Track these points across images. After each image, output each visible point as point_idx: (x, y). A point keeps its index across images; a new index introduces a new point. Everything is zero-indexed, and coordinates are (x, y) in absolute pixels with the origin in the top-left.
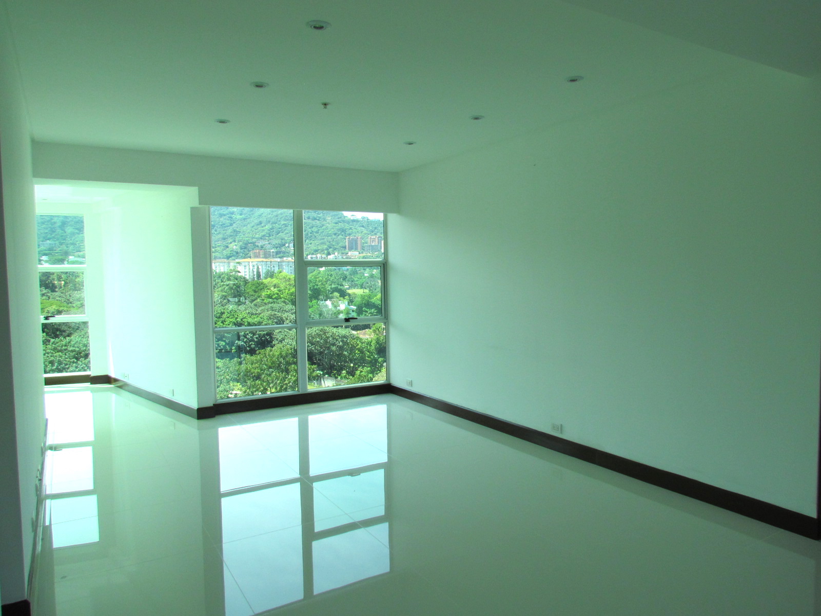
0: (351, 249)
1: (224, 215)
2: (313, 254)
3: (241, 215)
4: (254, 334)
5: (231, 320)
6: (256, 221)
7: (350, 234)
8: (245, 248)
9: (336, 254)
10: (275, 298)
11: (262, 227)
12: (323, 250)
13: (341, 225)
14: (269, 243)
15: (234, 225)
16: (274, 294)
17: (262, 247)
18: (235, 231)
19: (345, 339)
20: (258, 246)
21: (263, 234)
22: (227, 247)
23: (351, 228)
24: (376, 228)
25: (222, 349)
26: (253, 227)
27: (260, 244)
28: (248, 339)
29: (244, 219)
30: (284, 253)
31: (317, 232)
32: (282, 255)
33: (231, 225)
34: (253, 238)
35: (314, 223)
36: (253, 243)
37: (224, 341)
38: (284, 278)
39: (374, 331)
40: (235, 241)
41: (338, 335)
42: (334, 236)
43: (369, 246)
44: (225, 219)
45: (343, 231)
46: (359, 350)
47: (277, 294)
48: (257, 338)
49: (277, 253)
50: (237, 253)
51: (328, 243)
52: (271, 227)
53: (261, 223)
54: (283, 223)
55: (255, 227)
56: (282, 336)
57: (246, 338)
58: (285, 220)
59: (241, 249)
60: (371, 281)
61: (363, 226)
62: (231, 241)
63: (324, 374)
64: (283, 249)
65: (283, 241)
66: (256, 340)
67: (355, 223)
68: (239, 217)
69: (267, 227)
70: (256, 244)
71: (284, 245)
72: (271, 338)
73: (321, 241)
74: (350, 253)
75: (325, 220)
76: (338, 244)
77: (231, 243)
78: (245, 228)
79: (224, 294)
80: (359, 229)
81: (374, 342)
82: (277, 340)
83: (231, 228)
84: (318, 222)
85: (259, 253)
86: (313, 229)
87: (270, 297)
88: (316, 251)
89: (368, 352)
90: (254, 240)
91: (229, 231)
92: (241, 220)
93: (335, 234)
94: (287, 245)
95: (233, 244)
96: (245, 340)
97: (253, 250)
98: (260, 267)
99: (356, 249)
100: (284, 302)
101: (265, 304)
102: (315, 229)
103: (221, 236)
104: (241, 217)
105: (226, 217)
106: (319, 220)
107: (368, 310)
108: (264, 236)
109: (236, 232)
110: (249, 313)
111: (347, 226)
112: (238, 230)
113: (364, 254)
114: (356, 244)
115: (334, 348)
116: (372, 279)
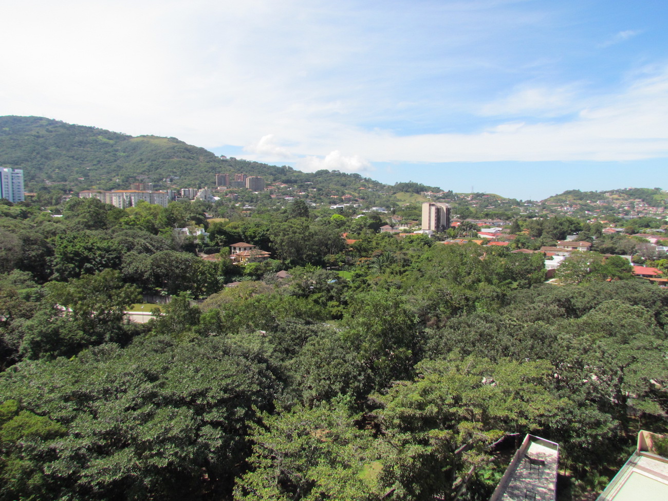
0: (220, 184)
1: (109, 152)
2: (186, 188)
3: (124, 152)
4: (103, 257)
5: (81, 244)
6: (138, 158)
7: (219, 172)
8: (127, 181)
9: (206, 188)
10: (132, 225)
11: (143, 163)
12: (195, 185)
13: (212, 164)
14: (149, 178)
15: (118, 161)
16: (131, 221)
17: (142, 181)
18: (118, 166)
19: (187, 263)
20: (138, 180)
21: (143, 169)
22: (111, 180)
23: (220, 167)
24: (242, 167)
25: (71, 271)
26: (134, 163)
27: (140, 178)
28: (97, 262)
29: (127, 156)
30: (160, 186)
31: (191, 169)
32: (159, 188)
33: (115, 161)
34: (134, 173)
35: (188, 161)
36: (134, 177)
37: (74, 264)
38: (145, 207)
39: (222, 255)
40: (118, 175)
41: (181, 259)
42: (206, 173)
43: (236, 182)
44: (110, 156)
45: (213, 168)
46: (201, 272)
47: (134, 221)
48: (105, 261)
49: (155, 186)
50: (119, 185)
51: (200, 179)
52: (150, 164)
53: (141, 160)
54: (161, 160)
55: (137, 164)
56: (130, 260)
57: (95, 261)
58: (163, 158)
59: (123, 182)
60: (231, 211)
61: (231, 166)
62: (115, 174)
63: (169, 295)
64: (161, 183)
65: (161, 176)
66: (104, 263)
67: (224, 163)
68: (122, 154)
69: (147, 164)
70: (137, 178)
71: (162, 180)
72: (120, 261)
73: (194, 177)
74: (219, 188)
75: (198, 159)
76: (209, 180)
77: (114, 177)
78: (127, 164)
79: (86, 220)
80: (228, 168)
81: (221, 265)
82: (126, 263)
83: (115, 163)
84: (192, 161)
85: (139, 185)
86: (187, 167)
87: (127, 223)
88: (189, 185)
89: (210, 274)
90: (135, 175)
91: (113, 166)
92: (124, 157)
93: (207, 172)
94: (164, 180)
95: (117, 177)
96: (94, 262)
97: (134, 183)
98: (133, 198)
99: (225, 185)
100: (140, 228)
101: (123, 229)
102: (189, 167)
103: (105, 170)
104: (124, 154)
105: (111, 154)
106: (193, 159)
107: (218, 236)
108: (144, 171)
109: (120, 167)
110: (100, 238)
111: (217, 165)
112: (121, 165)
113: (231, 189)
114: (225, 180)
115: (177, 271)
116: (232, 210)
